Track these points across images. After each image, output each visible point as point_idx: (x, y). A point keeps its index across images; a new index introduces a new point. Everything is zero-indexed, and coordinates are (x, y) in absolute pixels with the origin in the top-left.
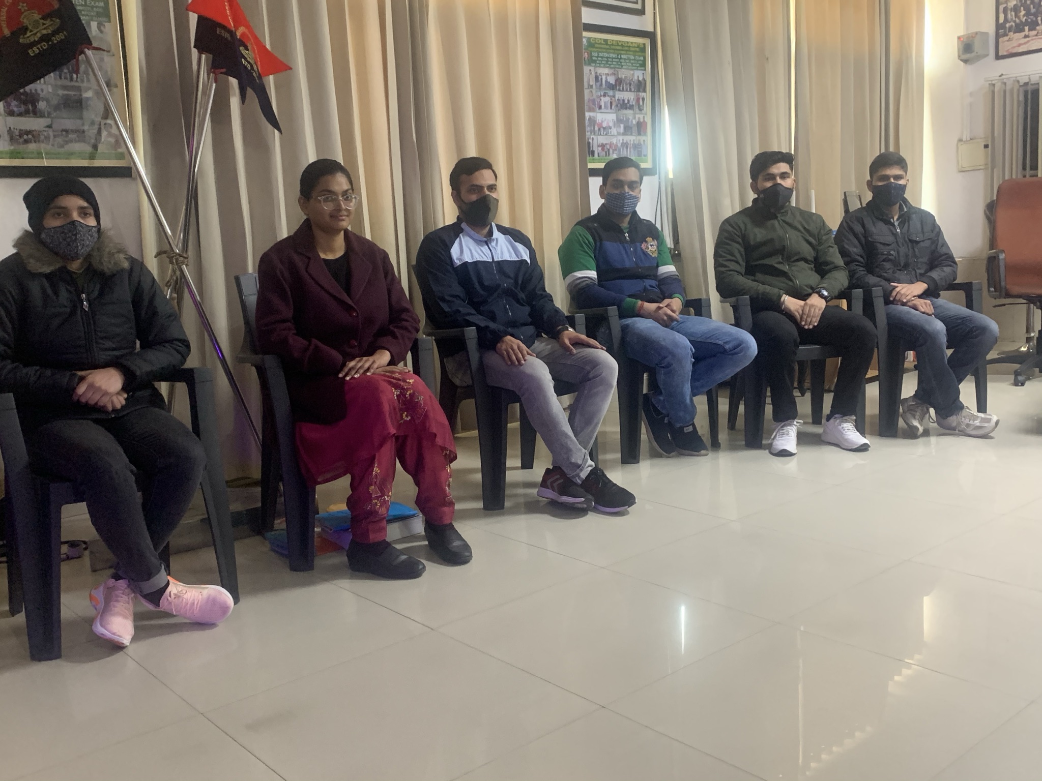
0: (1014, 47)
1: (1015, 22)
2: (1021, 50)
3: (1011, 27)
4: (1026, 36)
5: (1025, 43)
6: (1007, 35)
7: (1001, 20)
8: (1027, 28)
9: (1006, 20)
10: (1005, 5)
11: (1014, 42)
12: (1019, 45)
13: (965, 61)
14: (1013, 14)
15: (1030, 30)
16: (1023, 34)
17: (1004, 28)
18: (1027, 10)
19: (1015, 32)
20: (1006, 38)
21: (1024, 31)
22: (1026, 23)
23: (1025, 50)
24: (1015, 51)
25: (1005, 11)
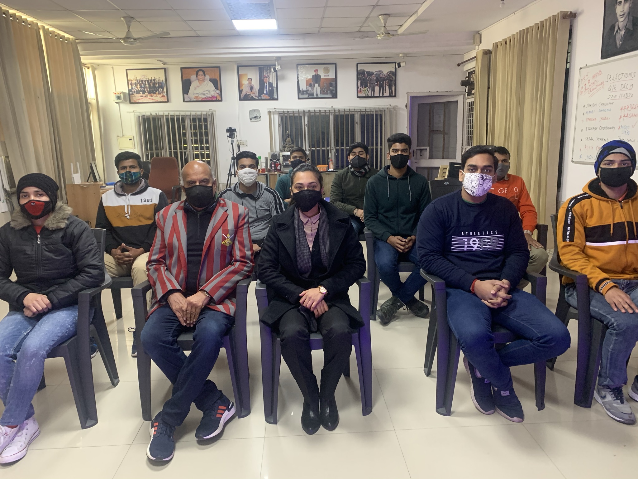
1: (136, 89)
2: (140, 101)
3: (134, 91)
4: (141, 96)
5: (141, 99)
6: (133, 94)
7: (130, 88)
8: (141, 93)
9: (132, 88)
10: (131, 82)
11: (137, 97)
12: (139, 99)
13: (117, 103)
14: (135, 86)
17: (132, 91)
18: (140, 85)
19: (136, 94)
20: (133, 96)
22: (141, 91)
23: (142, 102)
24: (138, 101)
25: (131, 84)
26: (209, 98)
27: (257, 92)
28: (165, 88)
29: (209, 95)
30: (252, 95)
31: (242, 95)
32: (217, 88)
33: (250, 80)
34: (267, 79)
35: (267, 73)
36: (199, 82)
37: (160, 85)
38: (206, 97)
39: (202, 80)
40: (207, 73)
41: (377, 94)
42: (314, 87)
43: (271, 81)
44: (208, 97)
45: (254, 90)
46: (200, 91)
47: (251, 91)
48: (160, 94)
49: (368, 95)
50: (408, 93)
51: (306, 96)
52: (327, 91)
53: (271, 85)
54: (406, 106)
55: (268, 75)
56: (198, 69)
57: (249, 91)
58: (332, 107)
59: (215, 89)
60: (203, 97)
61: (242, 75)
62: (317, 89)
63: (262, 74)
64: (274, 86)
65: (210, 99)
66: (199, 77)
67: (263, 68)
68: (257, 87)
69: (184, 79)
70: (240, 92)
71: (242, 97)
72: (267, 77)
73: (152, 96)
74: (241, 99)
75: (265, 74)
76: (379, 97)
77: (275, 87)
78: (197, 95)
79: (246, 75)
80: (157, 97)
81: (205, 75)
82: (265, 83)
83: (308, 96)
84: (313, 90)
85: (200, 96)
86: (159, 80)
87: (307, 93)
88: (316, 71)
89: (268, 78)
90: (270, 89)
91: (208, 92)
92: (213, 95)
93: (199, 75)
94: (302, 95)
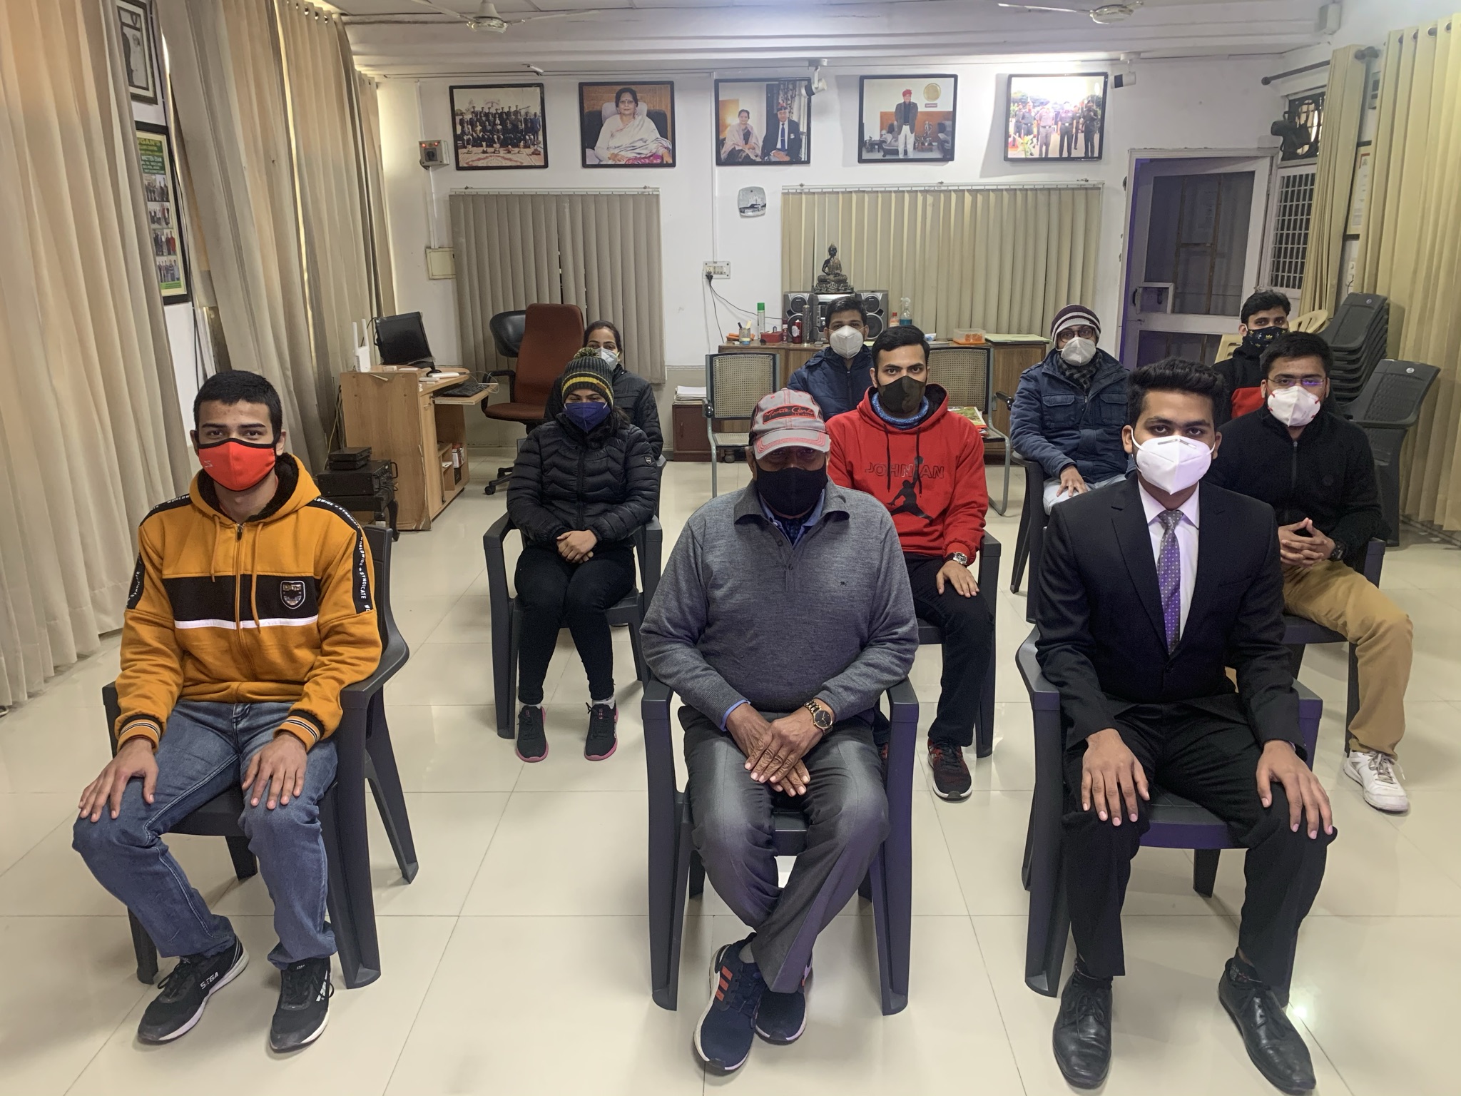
0: (473, 161)
1: (472, 135)
2: (480, 164)
3: (469, 140)
4: (484, 152)
6: (466, 148)
7: (459, 132)
8: (484, 144)
9: (463, 132)
10: (461, 117)
11: (473, 155)
12: (479, 159)
13: (426, 167)
14: (470, 127)
15: (487, 146)
16: (481, 149)
17: (463, 140)
18: (483, 125)
19: (473, 146)
20: (465, 150)
21: (482, 146)
22: (483, 139)
23: (485, 165)
24: (475, 164)
25: (462, 122)
26: (644, 158)
27: (761, 144)
28: (541, 133)
29: (646, 152)
30: (747, 151)
31: (722, 151)
32: (663, 134)
33: (744, 114)
34: (785, 113)
35: (787, 99)
36: (621, 118)
37: (529, 125)
38: (638, 156)
39: (630, 114)
40: (641, 98)
42: (900, 133)
43: (795, 118)
44: (643, 156)
45: (752, 140)
46: (623, 140)
47: (746, 143)
48: (529, 147)
49: (1031, 154)
50: (1131, 151)
51: (879, 156)
52: (930, 144)
53: (794, 126)
54: (1125, 184)
55: (789, 102)
56: (619, 88)
57: (742, 142)
58: (941, 183)
59: (659, 136)
60: (631, 155)
61: (724, 101)
62: (906, 137)
63: (775, 101)
64: (801, 130)
65: (647, 161)
66: (622, 106)
67: (779, 85)
68: (759, 129)
69: (586, 110)
70: (720, 143)
71: (723, 156)
72: (786, 108)
73: (509, 152)
74: (720, 162)
75: (781, 102)
76: (1060, 159)
77: (803, 133)
78: (616, 151)
79: (737, 101)
80: (522, 155)
81: (636, 101)
82: (781, 123)
83: (884, 156)
84: (897, 140)
85: (623, 153)
86: (526, 114)
87: (880, 148)
88: (907, 93)
89: (787, 111)
90: (792, 136)
91: (644, 144)
92: (654, 151)
93: (623, 102)
94: (868, 152)
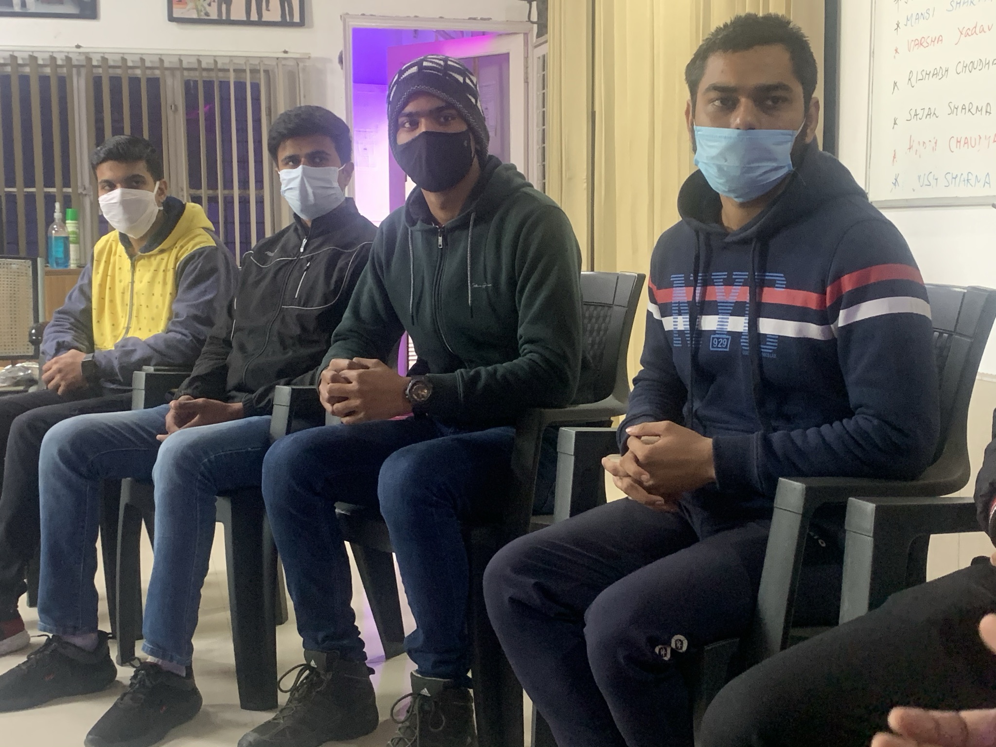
41: (238, 12)
49: (207, 14)
50: (344, 18)
54: (341, 61)
58: (78, 47)
76: (248, 23)
